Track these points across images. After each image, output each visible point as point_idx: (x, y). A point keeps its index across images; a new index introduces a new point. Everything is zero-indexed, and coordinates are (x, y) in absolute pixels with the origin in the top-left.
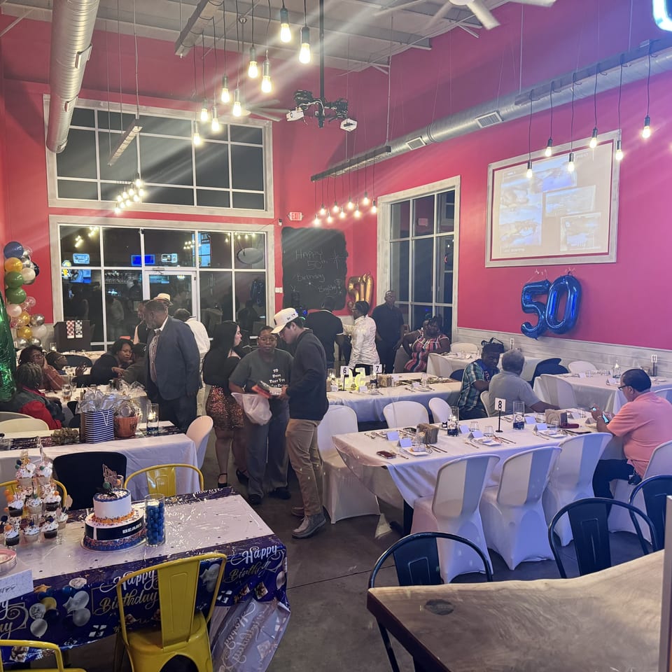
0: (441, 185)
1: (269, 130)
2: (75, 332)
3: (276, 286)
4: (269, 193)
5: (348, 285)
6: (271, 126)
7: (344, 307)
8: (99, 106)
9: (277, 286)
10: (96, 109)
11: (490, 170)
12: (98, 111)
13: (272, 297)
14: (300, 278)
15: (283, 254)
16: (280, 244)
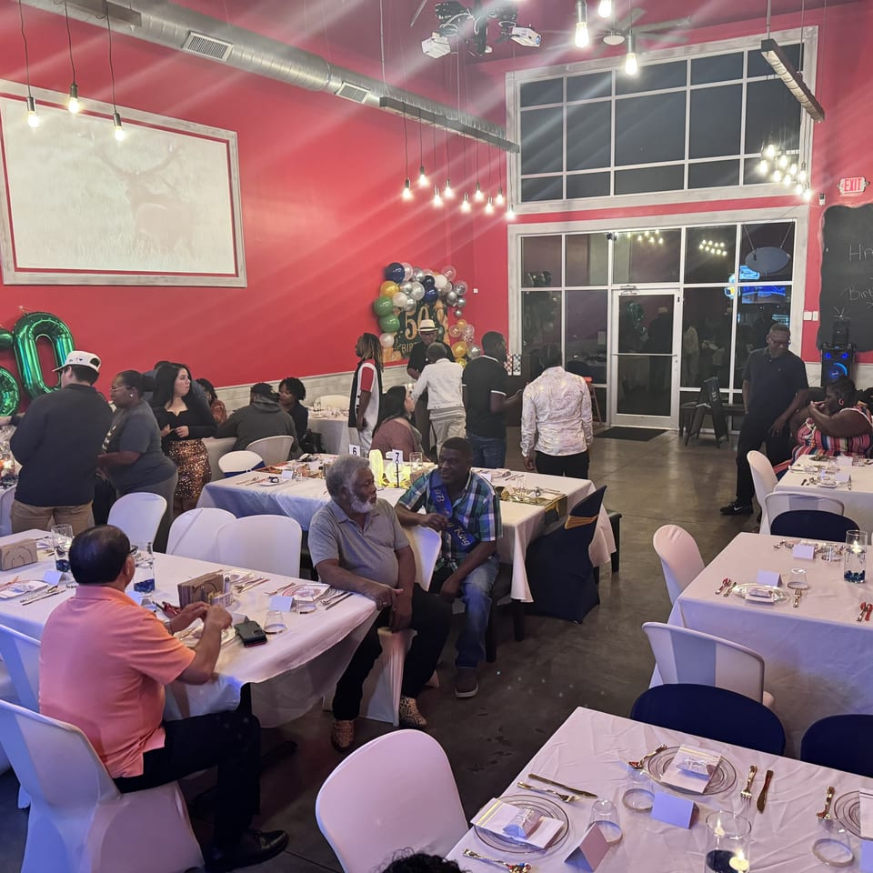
1: (811, 42)
2: (512, 368)
3: (805, 309)
4: (805, 150)
6: (817, 35)
8: (567, 72)
9: (807, 308)
10: (565, 77)
12: (568, 78)
13: (797, 328)
14: (857, 295)
15: (824, 253)
16: (820, 236)
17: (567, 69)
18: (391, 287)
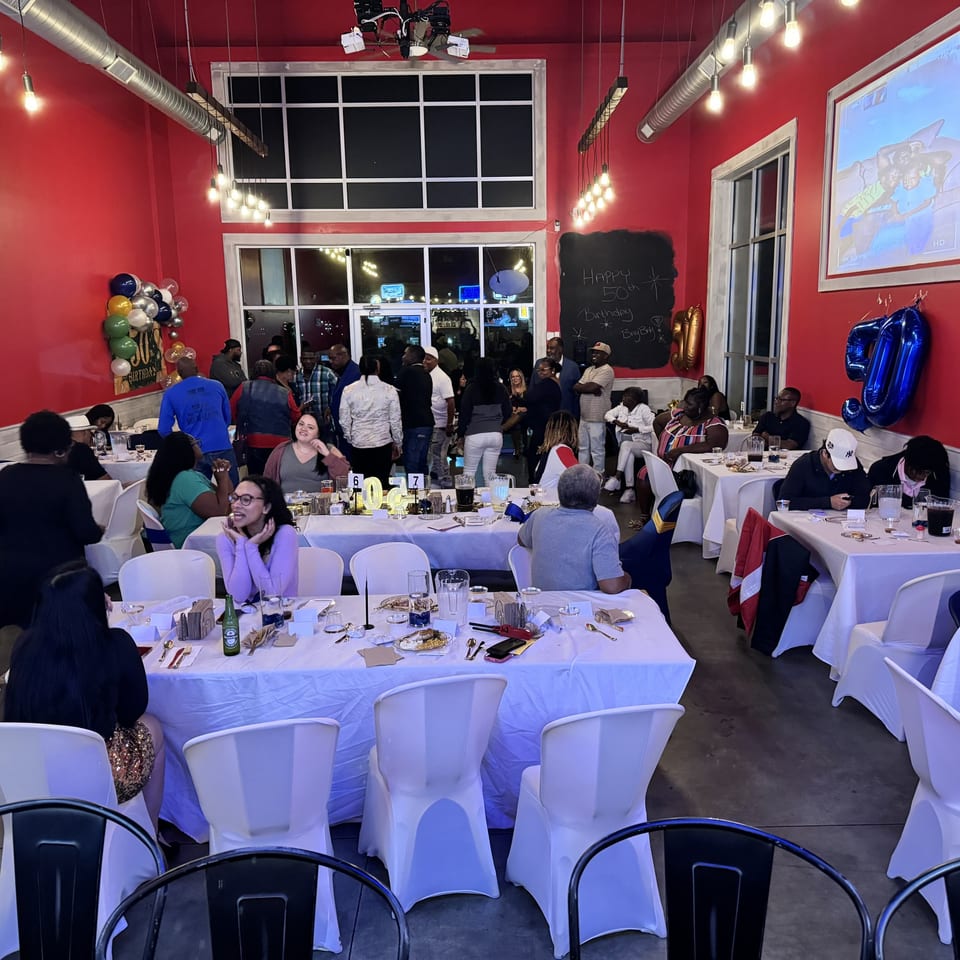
0: (776, 138)
1: (540, 74)
3: (547, 330)
4: (539, 178)
5: (674, 326)
6: (544, 69)
7: (667, 362)
8: (286, 71)
9: (550, 329)
10: (283, 75)
11: (830, 102)
12: (286, 78)
13: (541, 348)
14: (590, 316)
15: (561, 276)
16: (557, 261)
17: (288, 67)
18: (123, 303)
